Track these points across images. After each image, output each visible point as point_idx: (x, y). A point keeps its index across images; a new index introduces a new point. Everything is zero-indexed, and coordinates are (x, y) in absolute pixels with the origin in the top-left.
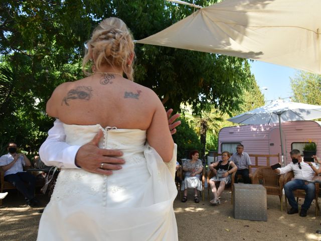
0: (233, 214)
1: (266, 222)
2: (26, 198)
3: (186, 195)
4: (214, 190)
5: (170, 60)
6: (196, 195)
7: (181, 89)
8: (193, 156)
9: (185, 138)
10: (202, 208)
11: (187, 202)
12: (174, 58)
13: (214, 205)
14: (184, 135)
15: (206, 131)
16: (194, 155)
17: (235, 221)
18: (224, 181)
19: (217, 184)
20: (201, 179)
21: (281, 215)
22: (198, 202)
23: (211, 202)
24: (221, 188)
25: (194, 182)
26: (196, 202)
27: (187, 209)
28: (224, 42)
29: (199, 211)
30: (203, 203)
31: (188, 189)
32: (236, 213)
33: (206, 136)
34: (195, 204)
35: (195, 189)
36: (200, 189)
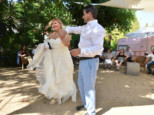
0: (126, 73)
1: (138, 77)
3: (105, 66)
4: (117, 65)
5: (104, 11)
7: (106, 23)
12: (105, 10)
13: (117, 70)
15: (111, 40)
17: (126, 76)
18: (122, 61)
19: (119, 62)
20: (112, 60)
21: (144, 74)
23: (116, 69)
24: (120, 64)
26: (110, 69)
27: (107, 71)
28: (130, 6)
31: (107, 64)
32: (127, 73)
35: (110, 64)
36: (112, 64)
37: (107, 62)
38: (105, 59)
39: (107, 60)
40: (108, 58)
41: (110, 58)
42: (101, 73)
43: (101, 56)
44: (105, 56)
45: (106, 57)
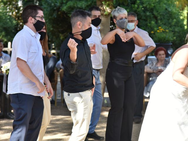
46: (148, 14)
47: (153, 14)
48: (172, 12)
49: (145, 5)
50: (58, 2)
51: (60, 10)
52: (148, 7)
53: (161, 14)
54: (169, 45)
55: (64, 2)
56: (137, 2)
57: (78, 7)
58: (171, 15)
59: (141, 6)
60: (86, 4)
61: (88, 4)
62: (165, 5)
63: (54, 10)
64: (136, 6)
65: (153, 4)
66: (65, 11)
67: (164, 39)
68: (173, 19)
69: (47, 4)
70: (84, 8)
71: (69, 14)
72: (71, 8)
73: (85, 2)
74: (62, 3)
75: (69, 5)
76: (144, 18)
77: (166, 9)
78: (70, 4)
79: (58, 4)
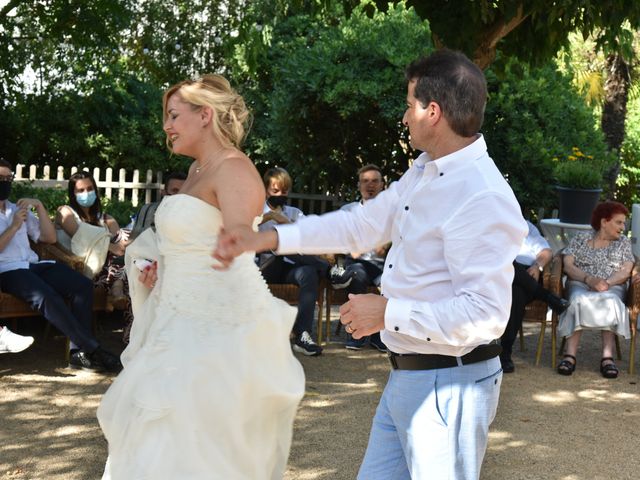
2: (71, 346)
3: (572, 350)
6: (607, 353)
8: (604, 223)
9: (542, 124)
10: (631, 392)
11: (575, 373)
14: (541, 114)
15: (627, 88)
16: (608, 218)
22: (614, 376)
25: (601, 310)
26: (606, 376)
27: (584, 394)
29: (624, 400)
30: (633, 380)
33: (624, 111)
34: (605, 380)
35: (610, 334)
36: (623, 332)
37: (590, 314)
38: (566, 293)
39: (583, 301)
40: (598, 280)
41: (615, 279)
42: (540, 406)
43: (540, 258)
44: (569, 261)
45: (579, 272)
46: (526, 115)
47: (537, 117)
48: (578, 114)
49: (518, 96)
50: (312, 80)
51: (317, 100)
52: (526, 99)
53: (554, 116)
54: (597, 193)
55: (328, 81)
56: (502, 87)
57: (360, 95)
58: (575, 120)
59: (512, 97)
60: (380, 88)
61: (385, 89)
62: (563, 97)
63: (303, 101)
64: (501, 95)
65: (539, 92)
66: (329, 102)
67: (586, 178)
68: (579, 130)
69: (284, 86)
70: (376, 97)
71: (339, 109)
72: (346, 97)
73: (379, 84)
74: (323, 85)
75: (340, 90)
76: (515, 124)
77: (565, 107)
78: (342, 86)
79: (314, 87)
